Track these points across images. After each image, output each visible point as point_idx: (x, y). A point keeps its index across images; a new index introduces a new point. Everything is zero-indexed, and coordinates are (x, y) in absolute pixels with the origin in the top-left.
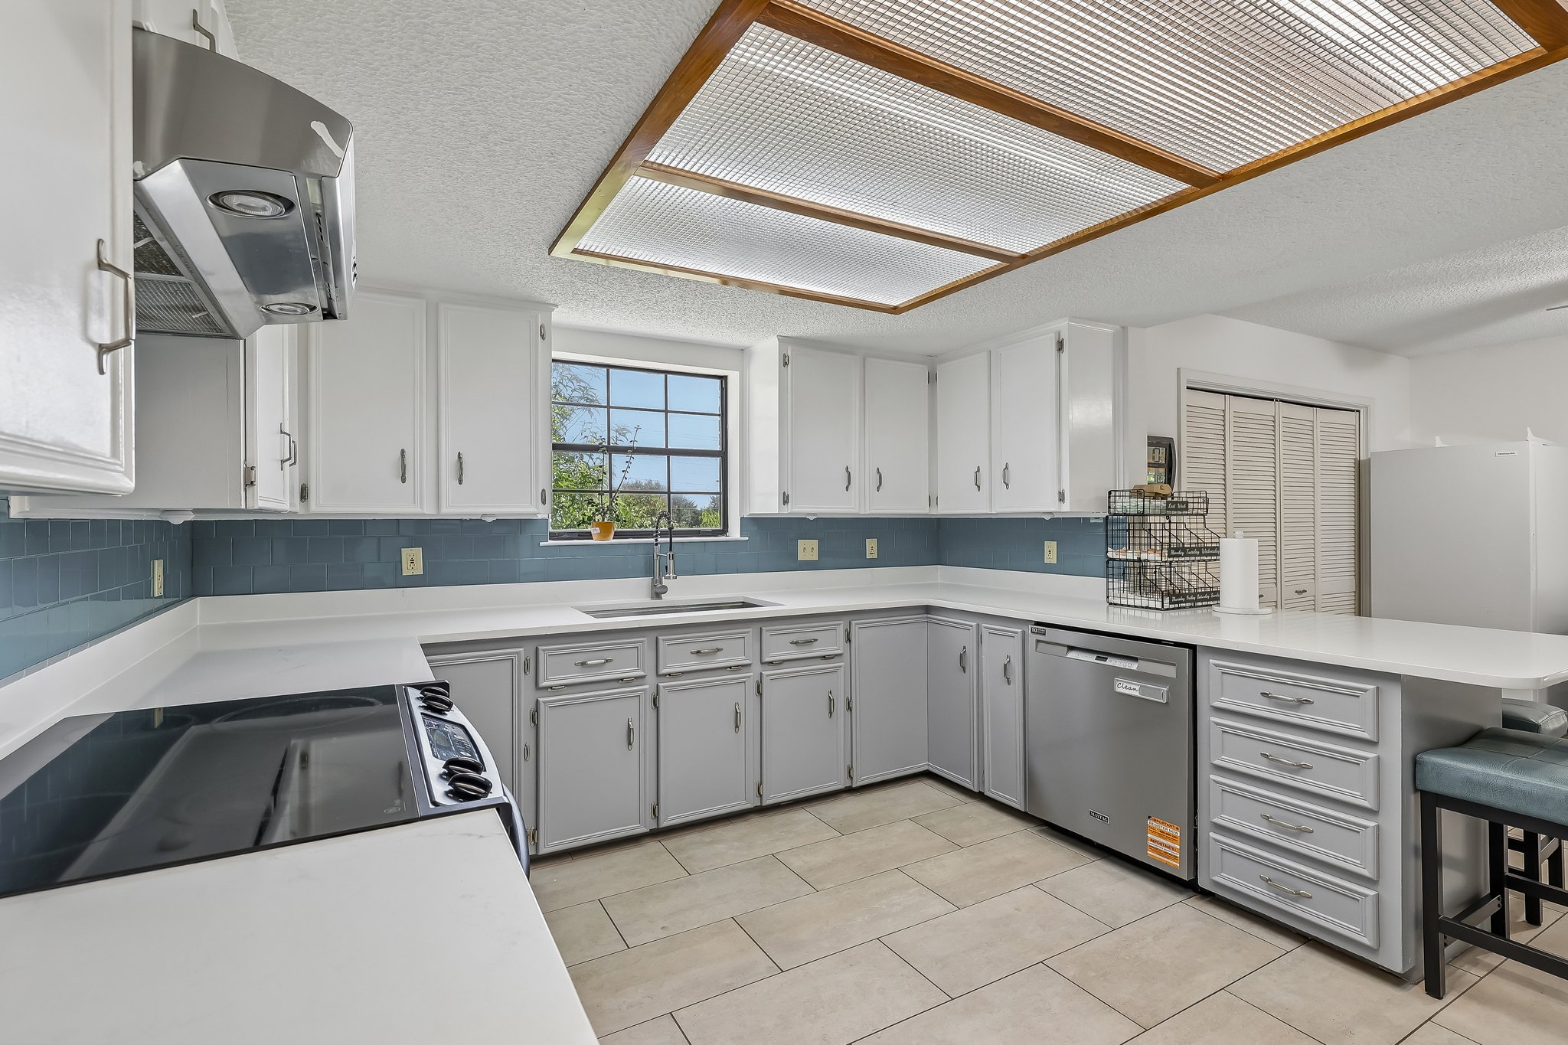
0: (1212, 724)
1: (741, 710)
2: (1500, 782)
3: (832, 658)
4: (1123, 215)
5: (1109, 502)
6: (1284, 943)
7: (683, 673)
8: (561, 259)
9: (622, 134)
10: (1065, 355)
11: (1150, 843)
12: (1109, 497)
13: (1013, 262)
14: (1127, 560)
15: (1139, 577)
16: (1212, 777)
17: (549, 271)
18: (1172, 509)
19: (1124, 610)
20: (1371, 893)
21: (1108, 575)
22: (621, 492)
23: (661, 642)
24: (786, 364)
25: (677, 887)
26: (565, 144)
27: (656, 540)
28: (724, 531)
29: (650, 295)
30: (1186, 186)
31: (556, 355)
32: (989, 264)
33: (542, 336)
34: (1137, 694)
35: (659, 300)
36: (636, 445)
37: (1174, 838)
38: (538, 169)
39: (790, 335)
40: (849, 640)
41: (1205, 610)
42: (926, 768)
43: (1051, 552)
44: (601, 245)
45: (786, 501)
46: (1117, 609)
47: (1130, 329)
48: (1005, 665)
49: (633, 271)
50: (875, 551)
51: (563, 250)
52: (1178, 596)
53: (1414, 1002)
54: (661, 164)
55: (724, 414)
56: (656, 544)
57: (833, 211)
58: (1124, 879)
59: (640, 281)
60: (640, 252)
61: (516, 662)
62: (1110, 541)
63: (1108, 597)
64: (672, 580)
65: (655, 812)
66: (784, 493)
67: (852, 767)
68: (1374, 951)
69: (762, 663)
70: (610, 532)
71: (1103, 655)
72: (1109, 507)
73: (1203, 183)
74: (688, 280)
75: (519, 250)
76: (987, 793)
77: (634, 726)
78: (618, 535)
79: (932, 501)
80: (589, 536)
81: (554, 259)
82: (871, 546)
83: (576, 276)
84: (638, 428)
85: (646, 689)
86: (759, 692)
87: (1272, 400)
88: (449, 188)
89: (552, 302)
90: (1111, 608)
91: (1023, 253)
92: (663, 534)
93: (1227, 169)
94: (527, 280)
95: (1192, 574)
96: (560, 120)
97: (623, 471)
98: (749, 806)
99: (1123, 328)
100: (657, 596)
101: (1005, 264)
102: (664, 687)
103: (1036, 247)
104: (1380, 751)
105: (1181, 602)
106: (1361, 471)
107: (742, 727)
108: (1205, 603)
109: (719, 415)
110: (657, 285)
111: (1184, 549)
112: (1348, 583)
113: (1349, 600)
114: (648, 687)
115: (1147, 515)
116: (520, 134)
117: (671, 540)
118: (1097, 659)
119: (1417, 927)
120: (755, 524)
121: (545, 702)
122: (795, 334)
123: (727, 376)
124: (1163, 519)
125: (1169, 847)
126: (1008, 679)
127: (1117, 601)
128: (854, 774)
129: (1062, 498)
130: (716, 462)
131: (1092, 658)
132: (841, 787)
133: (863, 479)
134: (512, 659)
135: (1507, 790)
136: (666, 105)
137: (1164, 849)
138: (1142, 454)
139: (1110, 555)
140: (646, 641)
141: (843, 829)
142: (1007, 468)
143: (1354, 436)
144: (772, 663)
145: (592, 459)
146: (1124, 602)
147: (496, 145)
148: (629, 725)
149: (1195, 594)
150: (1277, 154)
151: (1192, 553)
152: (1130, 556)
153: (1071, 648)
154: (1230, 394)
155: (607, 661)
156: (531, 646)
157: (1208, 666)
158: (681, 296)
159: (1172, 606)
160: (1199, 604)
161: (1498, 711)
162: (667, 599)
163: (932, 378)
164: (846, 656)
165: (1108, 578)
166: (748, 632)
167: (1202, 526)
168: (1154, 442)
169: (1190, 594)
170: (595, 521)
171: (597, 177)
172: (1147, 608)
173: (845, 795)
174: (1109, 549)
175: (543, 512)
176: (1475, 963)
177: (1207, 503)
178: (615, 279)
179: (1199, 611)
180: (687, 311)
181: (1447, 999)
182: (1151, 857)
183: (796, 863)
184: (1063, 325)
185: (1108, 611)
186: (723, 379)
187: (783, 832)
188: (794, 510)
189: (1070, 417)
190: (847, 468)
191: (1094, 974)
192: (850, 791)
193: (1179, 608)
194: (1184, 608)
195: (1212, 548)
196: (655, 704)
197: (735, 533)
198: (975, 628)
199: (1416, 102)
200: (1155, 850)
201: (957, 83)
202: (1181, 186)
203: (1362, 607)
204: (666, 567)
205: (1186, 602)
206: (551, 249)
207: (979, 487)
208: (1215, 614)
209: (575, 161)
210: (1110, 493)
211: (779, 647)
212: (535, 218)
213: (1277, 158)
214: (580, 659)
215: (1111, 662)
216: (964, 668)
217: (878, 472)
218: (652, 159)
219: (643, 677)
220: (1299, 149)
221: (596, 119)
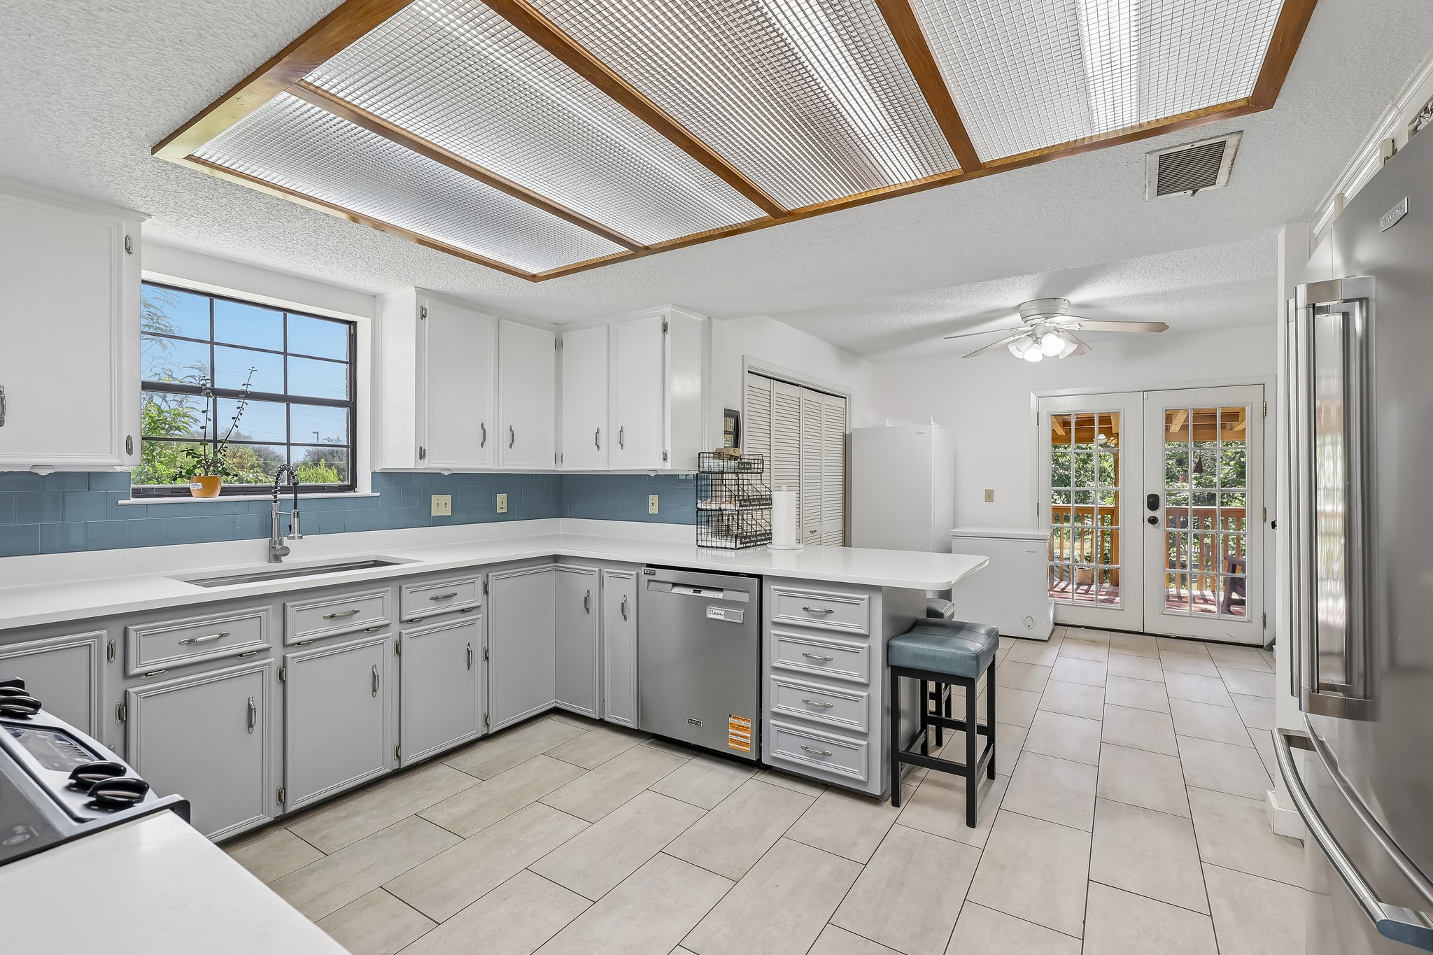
0: (773, 636)
1: (379, 672)
2: (931, 653)
3: (471, 611)
4: (722, 228)
5: (699, 462)
6: (814, 792)
7: (314, 640)
8: (167, 163)
9: (277, 44)
10: (668, 336)
11: (730, 736)
12: (699, 458)
13: (638, 251)
14: (711, 510)
15: (719, 525)
16: (772, 676)
17: (147, 173)
18: (741, 469)
19: (709, 551)
20: (864, 743)
21: (697, 522)
22: (231, 442)
23: (289, 610)
24: (423, 316)
25: (313, 871)
26: (201, 35)
27: (275, 497)
28: (352, 487)
29: (277, 223)
30: (766, 214)
31: (147, 275)
32: (621, 249)
33: (128, 250)
34: (722, 618)
35: (288, 230)
36: (250, 389)
37: (745, 729)
38: (157, 53)
39: (428, 288)
40: (486, 592)
41: (765, 547)
42: (553, 705)
43: (653, 501)
44: (226, 157)
45: (422, 454)
46: (704, 550)
47: (714, 320)
48: (623, 604)
49: (261, 193)
50: (505, 505)
51: (173, 153)
52: (745, 538)
53: (886, 812)
54: (318, 88)
55: (352, 362)
56: (275, 501)
57: (493, 176)
58: (712, 769)
59: (268, 205)
60: (274, 174)
61: (95, 649)
62: (699, 495)
63: (697, 541)
64: (297, 540)
65: (281, 797)
66: (421, 448)
67: (488, 714)
68: (864, 783)
69: (401, 622)
70: (216, 488)
71: (698, 588)
72: (699, 466)
73: (778, 215)
74: (327, 215)
75: (107, 140)
76: (607, 719)
77: (257, 705)
78: (225, 491)
79: (558, 458)
80: (187, 492)
81: (157, 160)
82: (501, 500)
83: (184, 186)
84: (252, 370)
85: (271, 662)
86: (398, 652)
87: (798, 385)
88: (14, 43)
89: (142, 210)
90: (700, 549)
91: (646, 245)
92: (284, 490)
93: (792, 208)
94: (112, 178)
95: (754, 520)
96: (200, 6)
97: (233, 418)
98: (387, 770)
99: (709, 318)
100: (277, 558)
101: (631, 252)
102: (292, 658)
103: (657, 242)
104: (871, 641)
105: (747, 542)
106: (847, 441)
107: (379, 691)
108: (762, 543)
109: (347, 363)
110: (288, 213)
111: (749, 500)
112: (838, 525)
113: (839, 537)
114: (273, 660)
115: (725, 473)
116: (139, 7)
117: (296, 496)
118: (695, 591)
119: (887, 760)
120: (385, 479)
121: (137, 693)
122: (434, 287)
123: (356, 322)
124: (734, 476)
125: (742, 737)
126: (625, 616)
127: (704, 544)
128: (490, 722)
129: (665, 459)
130: (343, 412)
131: (690, 592)
132: (479, 735)
133: (497, 437)
134: (90, 645)
135: (933, 658)
136: (339, 29)
137: (740, 739)
138: (720, 423)
139: (699, 506)
140: (272, 609)
141: (482, 776)
142: (622, 431)
143: (842, 416)
144: (411, 621)
145: (166, 402)
146: (709, 544)
147: (100, 10)
148: (249, 705)
149: (756, 536)
150: (822, 204)
151: (754, 503)
152: (713, 507)
153: (675, 585)
154: (774, 379)
155: (222, 636)
156: (117, 628)
157: (770, 590)
158: (314, 231)
159: (742, 546)
160: (759, 543)
161: (924, 607)
162: (288, 562)
163: (558, 345)
164: (484, 608)
165: (697, 525)
166: (386, 591)
167: (759, 482)
168: (729, 413)
169: (753, 536)
170: (195, 475)
171: (236, 81)
172: (725, 548)
173: (481, 743)
174: (699, 501)
175: (128, 464)
176: (914, 779)
177: (763, 464)
178: (236, 198)
179: (758, 549)
180: (319, 247)
181: (902, 806)
182: (732, 748)
183: (440, 817)
184: (667, 310)
185: (697, 551)
186: (352, 324)
187: (424, 790)
188: (432, 465)
189: (672, 389)
190: (482, 425)
191: (698, 850)
192: (486, 738)
193: (746, 547)
194: (749, 547)
195: (767, 499)
196: (281, 678)
197: (364, 487)
198: (597, 573)
199: (899, 188)
200: (734, 741)
201: (619, 90)
202: (762, 214)
203: (846, 542)
204: (290, 526)
205: (750, 542)
206: (155, 149)
207: (598, 447)
208: (769, 551)
209: (210, 56)
210: (699, 454)
211: (418, 603)
212: (139, 108)
213: (823, 207)
214: (186, 636)
215: (705, 594)
216: (587, 609)
217: (511, 430)
218: (309, 79)
219: (267, 649)
220: (836, 204)
221: (248, 18)
